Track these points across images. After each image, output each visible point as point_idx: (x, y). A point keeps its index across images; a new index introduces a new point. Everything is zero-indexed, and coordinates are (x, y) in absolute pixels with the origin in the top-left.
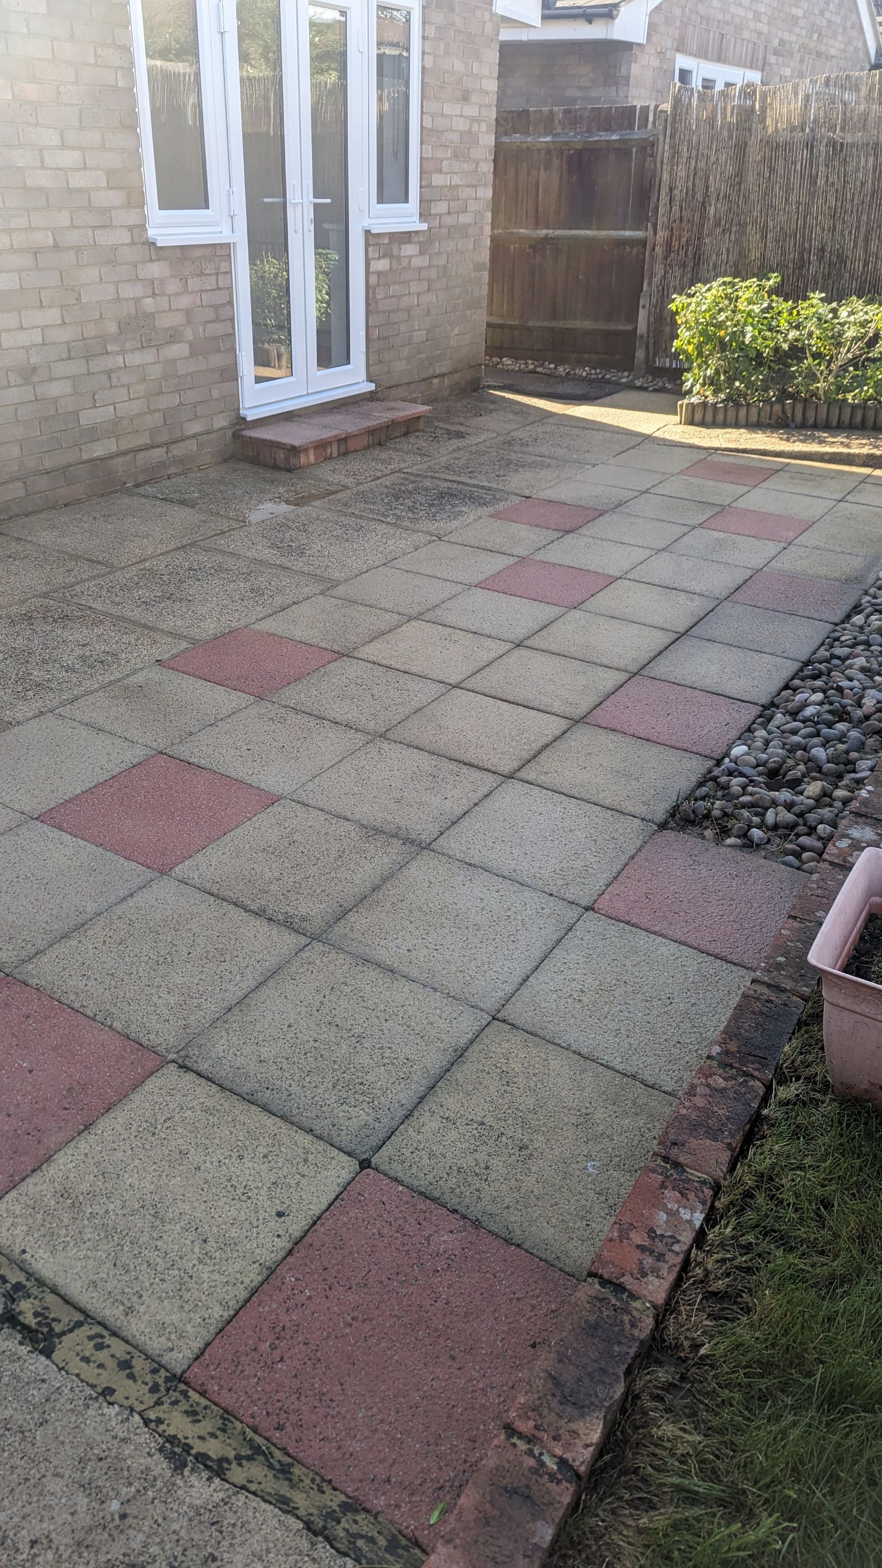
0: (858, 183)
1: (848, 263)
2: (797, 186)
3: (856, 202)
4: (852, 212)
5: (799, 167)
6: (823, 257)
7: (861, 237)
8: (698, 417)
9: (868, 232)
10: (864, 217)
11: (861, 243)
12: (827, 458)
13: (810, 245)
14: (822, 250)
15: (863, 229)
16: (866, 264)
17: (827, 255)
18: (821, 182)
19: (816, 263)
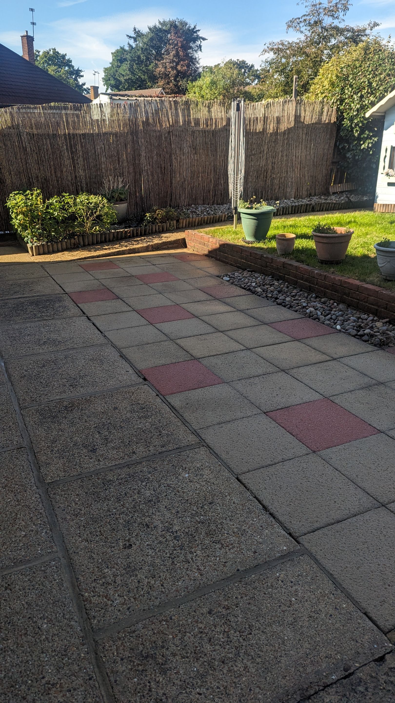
0: (45, 150)
1: (50, 182)
2: (18, 152)
3: (46, 157)
4: (46, 161)
5: (17, 144)
6: (38, 180)
7: (53, 171)
8: (41, 251)
9: (55, 169)
10: (52, 163)
11: (53, 174)
12: (116, 254)
13: (32, 176)
14: (37, 177)
15: (52, 168)
16: (58, 181)
17: (40, 179)
18: (28, 149)
19: (36, 183)
